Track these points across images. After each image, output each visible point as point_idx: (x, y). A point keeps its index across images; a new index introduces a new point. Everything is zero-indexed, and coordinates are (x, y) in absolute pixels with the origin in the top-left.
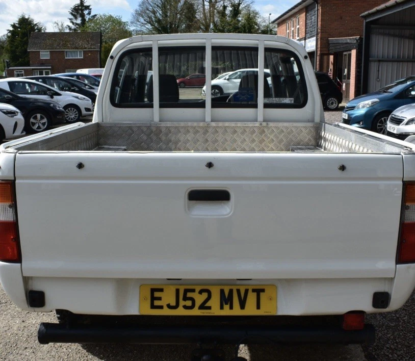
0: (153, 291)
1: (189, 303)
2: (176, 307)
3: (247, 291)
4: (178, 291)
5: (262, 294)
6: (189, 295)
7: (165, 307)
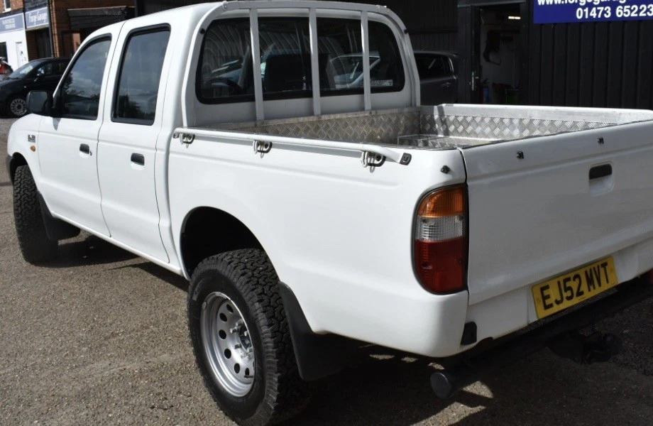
0: (543, 289)
1: (569, 293)
2: (562, 300)
3: (598, 267)
4: (559, 283)
5: (607, 267)
6: (568, 284)
7: (555, 305)
